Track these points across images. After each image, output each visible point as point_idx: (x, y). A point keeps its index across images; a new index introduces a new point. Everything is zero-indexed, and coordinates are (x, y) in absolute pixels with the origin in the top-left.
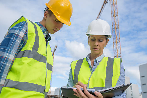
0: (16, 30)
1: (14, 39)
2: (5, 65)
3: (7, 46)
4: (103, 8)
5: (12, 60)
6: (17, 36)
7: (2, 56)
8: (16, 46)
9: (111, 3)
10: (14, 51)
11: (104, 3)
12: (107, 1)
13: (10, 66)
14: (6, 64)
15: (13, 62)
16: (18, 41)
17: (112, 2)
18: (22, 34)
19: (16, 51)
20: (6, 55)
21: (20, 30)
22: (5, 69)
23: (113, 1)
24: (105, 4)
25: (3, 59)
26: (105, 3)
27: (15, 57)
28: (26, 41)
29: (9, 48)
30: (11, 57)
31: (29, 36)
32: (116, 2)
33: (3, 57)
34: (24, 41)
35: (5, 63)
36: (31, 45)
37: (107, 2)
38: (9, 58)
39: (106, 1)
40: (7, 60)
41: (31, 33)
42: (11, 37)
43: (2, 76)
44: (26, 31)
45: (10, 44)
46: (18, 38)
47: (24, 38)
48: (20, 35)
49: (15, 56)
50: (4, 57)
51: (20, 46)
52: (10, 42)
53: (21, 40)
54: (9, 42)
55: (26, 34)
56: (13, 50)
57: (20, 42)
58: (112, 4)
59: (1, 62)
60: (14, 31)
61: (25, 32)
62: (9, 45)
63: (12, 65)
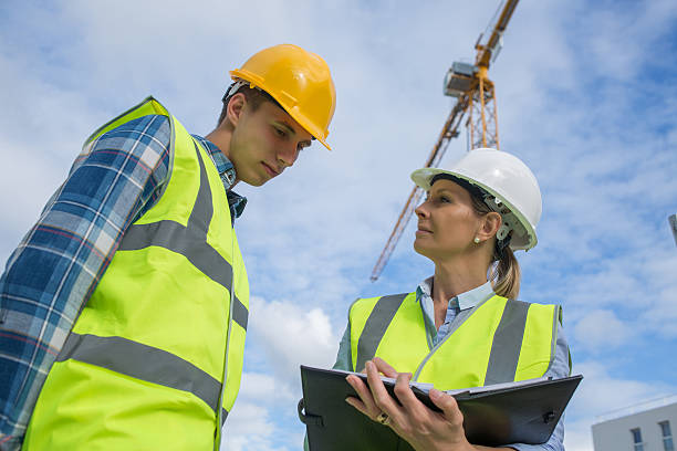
0: (130, 141)
1: (120, 172)
2: (76, 270)
3: (92, 195)
4: (438, 157)
5: (106, 253)
6: (132, 164)
7: (69, 230)
8: (126, 200)
9: (472, 136)
10: (115, 221)
11: (444, 136)
12: (458, 130)
13: (94, 276)
14: (81, 265)
15: (107, 262)
16: (136, 183)
17: (475, 133)
18: (150, 157)
19: (124, 221)
20: (84, 229)
21: (146, 141)
22: (76, 286)
23: (481, 130)
24: (445, 142)
25: (72, 245)
26: (449, 134)
27: (117, 245)
28: (160, 187)
29: (98, 202)
30: (104, 241)
31: (175, 168)
32: (496, 135)
33: (72, 235)
34: (156, 184)
35: (78, 262)
36: (185, 204)
37: (455, 134)
38: (96, 245)
39: (452, 129)
40: (85, 250)
41: (183, 157)
42: (110, 163)
43: (61, 311)
44: (168, 147)
45: (105, 187)
46: (136, 171)
47: (156, 175)
48: (144, 158)
49: (117, 240)
50: (78, 236)
51: (139, 203)
52: (104, 182)
53: (146, 177)
54: (100, 183)
55: (165, 159)
56: (112, 214)
57: (141, 187)
58: (476, 140)
59: (64, 255)
60: (121, 144)
61: (162, 151)
62: (99, 193)
63: (101, 273)
